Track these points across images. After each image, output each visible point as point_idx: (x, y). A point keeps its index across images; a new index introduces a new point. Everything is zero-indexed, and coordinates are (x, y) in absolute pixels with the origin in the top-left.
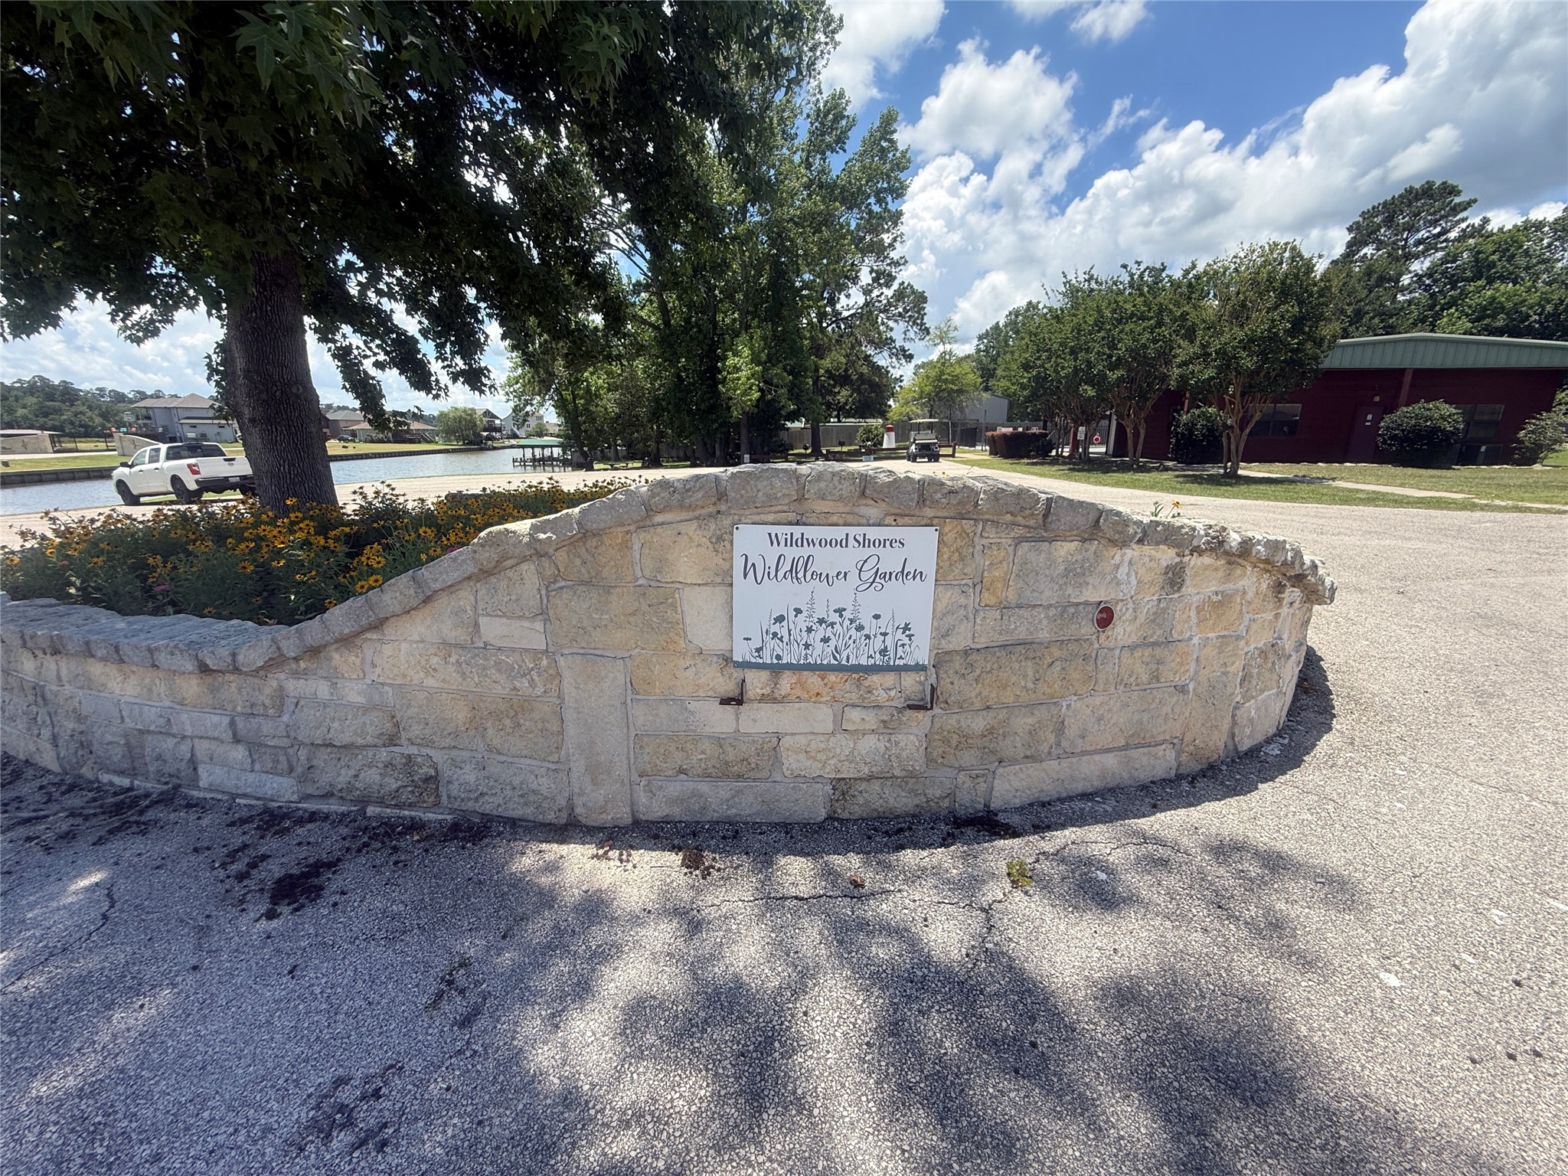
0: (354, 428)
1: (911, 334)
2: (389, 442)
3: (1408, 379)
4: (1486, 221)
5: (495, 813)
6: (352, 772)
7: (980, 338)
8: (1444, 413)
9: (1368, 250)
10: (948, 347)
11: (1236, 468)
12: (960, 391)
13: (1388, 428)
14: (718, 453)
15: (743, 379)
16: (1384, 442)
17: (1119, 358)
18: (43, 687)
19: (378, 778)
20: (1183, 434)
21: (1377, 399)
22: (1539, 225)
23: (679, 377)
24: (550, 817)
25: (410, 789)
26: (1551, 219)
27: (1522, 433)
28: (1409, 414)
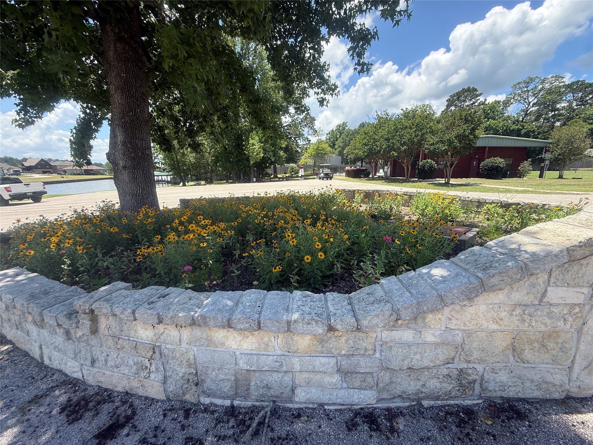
0: (65, 169)
1: (310, 132)
2: (83, 174)
3: (487, 150)
4: (486, 100)
5: (516, 397)
6: (420, 383)
7: (327, 134)
8: (500, 161)
9: (453, 108)
10: (320, 138)
11: (449, 181)
12: (325, 154)
13: (483, 166)
14: (242, 178)
15: (257, 149)
16: (482, 171)
17: (404, 142)
18: (159, 347)
19: (438, 384)
20: (421, 169)
21: (477, 156)
22: (499, 102)
23: (225, 148)
24: (556, 396)
25: (457, 388)
26: (502, 100)
27: (519, 168)
28: (489, 161)
